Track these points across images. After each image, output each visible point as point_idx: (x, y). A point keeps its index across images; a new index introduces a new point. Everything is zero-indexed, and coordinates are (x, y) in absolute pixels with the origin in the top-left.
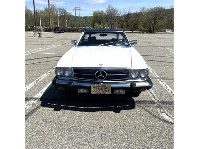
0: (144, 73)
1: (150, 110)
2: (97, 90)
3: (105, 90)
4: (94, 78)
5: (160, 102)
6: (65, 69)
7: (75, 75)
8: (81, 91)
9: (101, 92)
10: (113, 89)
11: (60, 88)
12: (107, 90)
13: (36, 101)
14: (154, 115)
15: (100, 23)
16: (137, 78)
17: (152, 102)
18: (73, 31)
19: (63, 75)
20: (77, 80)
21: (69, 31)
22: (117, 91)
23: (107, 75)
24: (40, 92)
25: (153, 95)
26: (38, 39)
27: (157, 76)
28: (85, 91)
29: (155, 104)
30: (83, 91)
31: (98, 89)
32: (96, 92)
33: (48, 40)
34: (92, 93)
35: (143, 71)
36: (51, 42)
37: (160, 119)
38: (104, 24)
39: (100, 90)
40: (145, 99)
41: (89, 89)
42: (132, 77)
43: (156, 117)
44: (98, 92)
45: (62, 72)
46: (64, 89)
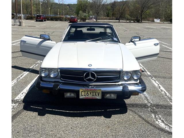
0: (137, 75)
1: (143, 116)
2: (86, 95)
3: (95, 94)
4: (82, 80)
5: (154, 105)
6: (50, 70)
7: (61, 77)
8: (68, 94)
9: (90, 96)
10: (104, 93)
11: (45, 91)
12: (97, 94)
13: (17, 104)
14: (148, 122)
15: (84, 11)
16: (129, 80)
17: (145, 106)
18: (56, 19)
19: (48, 76)
20: (64, 82)
21: (52, 19)
22: (108, 95)
23: (97, 77)
24: (22, 93)
25: (146, 97)
26: (18, 28)
27: (149, 74)
28: (72, 95)
29: (148, 107)
30: (70, 95)
31: (87, 93)
32: (84, 96)
33: (29, 30)
34: (80, 98)
35: (135, 72)
36: (33, 32)
37: (155, 127)
38: (89, 12)
39: (89, 94)
40: (137, 102)
41: (77, 92)
42: (124, 79)
43: (151, 125)
44: (86, 96)
45: (47, 73)
46: (49, 93)
